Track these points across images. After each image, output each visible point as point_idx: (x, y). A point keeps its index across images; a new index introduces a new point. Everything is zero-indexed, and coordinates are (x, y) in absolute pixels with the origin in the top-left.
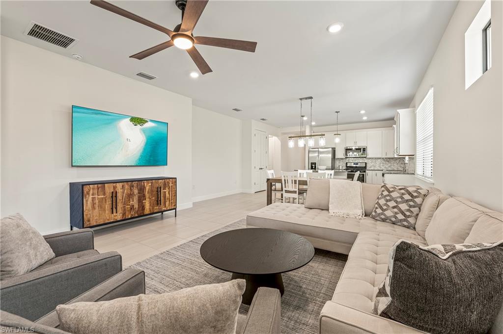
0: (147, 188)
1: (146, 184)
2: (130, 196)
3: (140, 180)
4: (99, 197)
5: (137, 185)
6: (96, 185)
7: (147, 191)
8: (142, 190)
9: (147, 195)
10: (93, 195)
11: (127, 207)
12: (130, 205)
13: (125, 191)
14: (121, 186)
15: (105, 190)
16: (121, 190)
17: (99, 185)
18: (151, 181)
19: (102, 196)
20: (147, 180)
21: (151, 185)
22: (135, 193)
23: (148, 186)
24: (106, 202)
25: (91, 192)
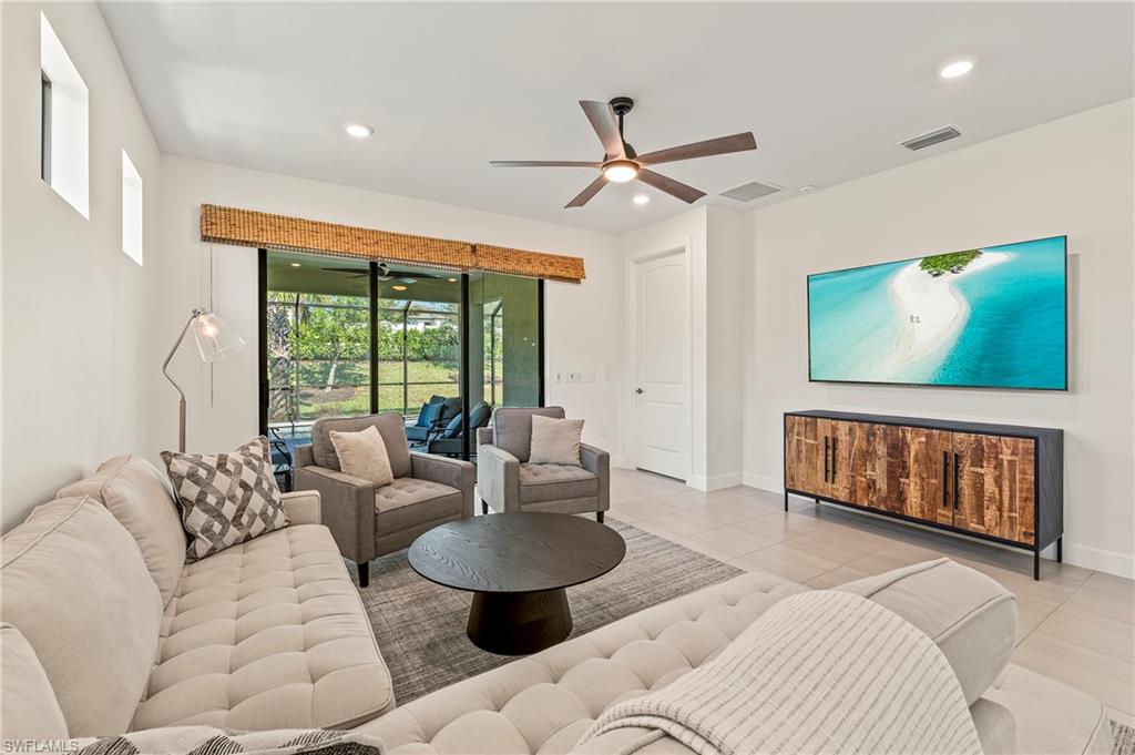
0: (914, 448)
1: (909, 437)
2: (867, 456)
3: (895, 423)
4: (808, 441)
5: (885, 434)
6: (803, 418)
7: (912, 455)
8: (897, 450)
9: (913, 468)
10: (798, 434)
11: (858, 478)
12: (865, 477)
13: (856, 442)
14: (847, 428)
15: (816, 429)
16: (848, 438)
17: (809, 419)
18: (926, 431)
19: (812, 442)
20: (917, 425)
21: (927, 443)
22: (879, 453)
23: (915, 443)
24: (817, 455)
25: (795, 430)
